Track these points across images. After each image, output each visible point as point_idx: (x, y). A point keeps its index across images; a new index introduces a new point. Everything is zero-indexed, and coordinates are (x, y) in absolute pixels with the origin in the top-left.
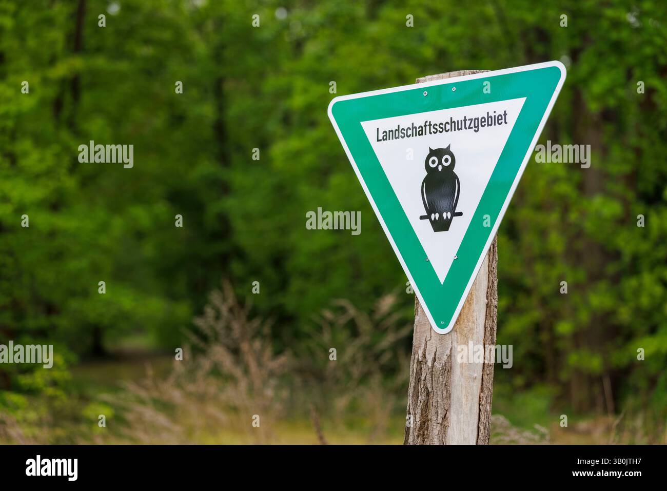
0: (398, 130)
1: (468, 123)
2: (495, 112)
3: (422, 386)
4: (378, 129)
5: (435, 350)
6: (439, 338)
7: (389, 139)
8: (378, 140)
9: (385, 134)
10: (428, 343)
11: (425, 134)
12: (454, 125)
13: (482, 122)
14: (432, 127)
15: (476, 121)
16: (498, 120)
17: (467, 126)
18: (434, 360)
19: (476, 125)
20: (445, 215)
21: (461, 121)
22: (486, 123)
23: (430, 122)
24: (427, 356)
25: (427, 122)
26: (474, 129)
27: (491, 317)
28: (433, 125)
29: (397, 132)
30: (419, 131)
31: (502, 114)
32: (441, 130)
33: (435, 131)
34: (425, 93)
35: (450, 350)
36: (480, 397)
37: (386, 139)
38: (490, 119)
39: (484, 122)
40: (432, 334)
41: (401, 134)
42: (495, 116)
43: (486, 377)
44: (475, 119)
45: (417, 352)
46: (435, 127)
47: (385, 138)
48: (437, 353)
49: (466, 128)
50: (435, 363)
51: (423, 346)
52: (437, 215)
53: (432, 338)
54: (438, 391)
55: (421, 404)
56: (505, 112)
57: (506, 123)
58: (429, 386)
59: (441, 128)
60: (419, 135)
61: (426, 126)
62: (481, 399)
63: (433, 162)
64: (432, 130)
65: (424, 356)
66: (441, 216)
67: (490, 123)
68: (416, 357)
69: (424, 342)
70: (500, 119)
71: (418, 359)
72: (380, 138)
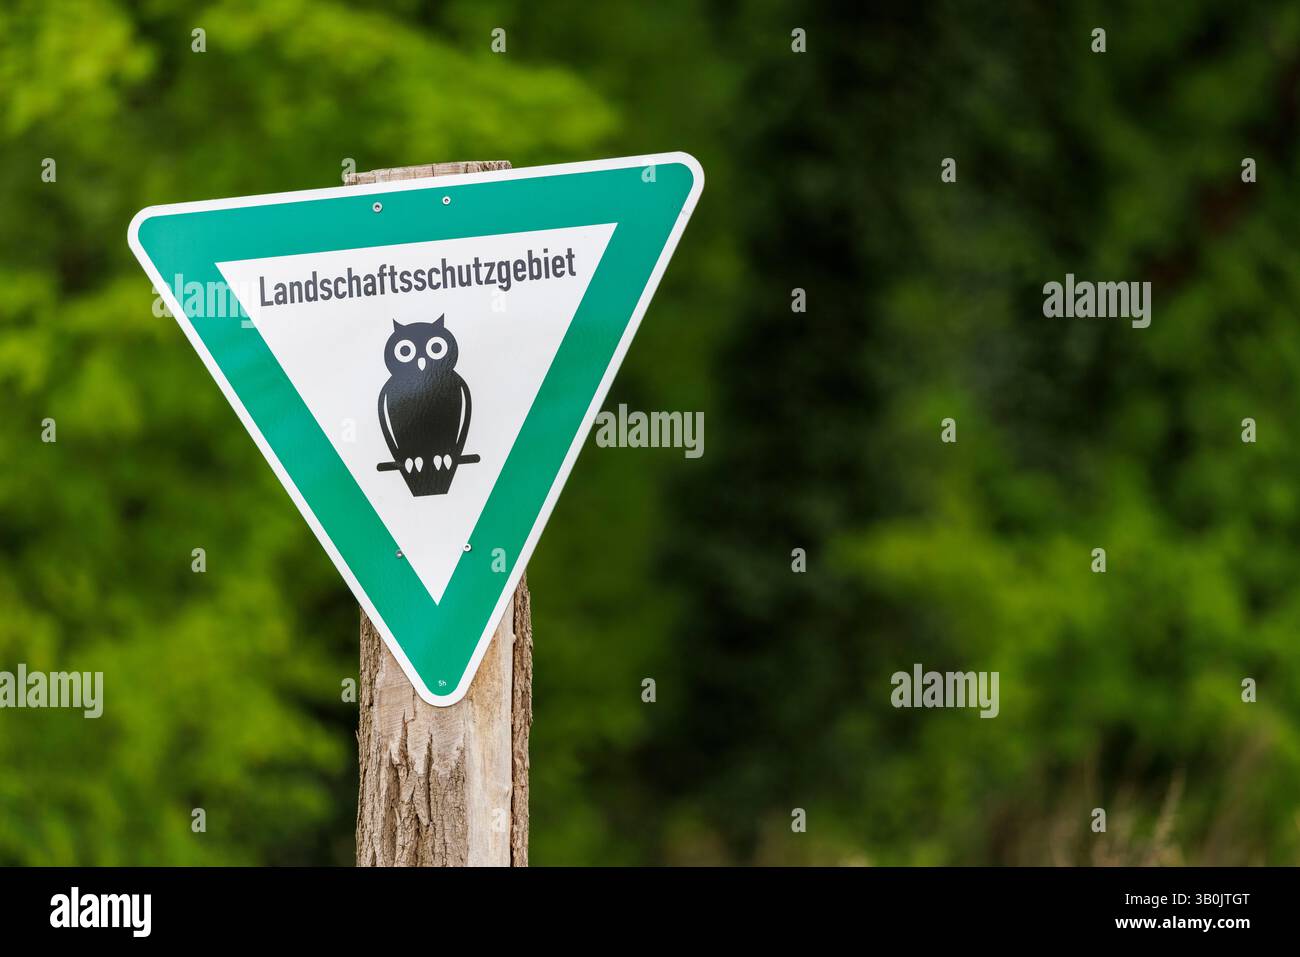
0: (314, 283)
1: (484, 272)
2: (546, 251)
3: (404, 815)
4: (262, 279)
5: (429, 740)
6: (434, 715)
7: (293, 301)
8: (264, 303)
9: (280, 290)
10: (409, 727)
11: (383, 292)
12: (454, 276)
13: (516, 271)
14: (397, 278)
15: (504, 268)
16: (555, 267)
17: (483, 278)
18: (430, 760)
19: (504, 276)
20: (437, 461)
21: (468, 267)
22: (527, 273)
23: (392, 268)
24: (411, 752)
25: (384, 266)
26: (498, 283)
27: (523, 669)
28: (399, 274)
29: (311, 287)
30: (367, 286)
31: (564, 254)
32: (420, 284)
33: (406, 286)
34: (378, 206)
35: (462, 737)
36: (512, 835)
37: (285, 301)
38: (535, 265)
39: (521, 270)
40: (418, 708)
41: (320, 291)
42: (546, 259)
43: (519, 792)
44: (501, 264)
45: (387, 746)
46: (405, 277)
47: (281, 298)
48: (434, 746)
49: (479, 282)
50: (434, 767)
51: (398, 733)
52: (419, 463)
53: (418, 715)
54: (446, 823)
55: (406, 852)
56: (570, 250)
57: (572, 273)
58: (422, 813)
59: (421, 281)
60: (367, 293)
61: (382, 275)
62: (515, 837)
63: (405, 351)
64: (399, 284)
65: (404, 753)
66: (428, 464)
67: (535, 273)
68: (385, 756)
69: (400, 725)
70: (561, 265)
71: (391, 760)
72: (270, 296)
